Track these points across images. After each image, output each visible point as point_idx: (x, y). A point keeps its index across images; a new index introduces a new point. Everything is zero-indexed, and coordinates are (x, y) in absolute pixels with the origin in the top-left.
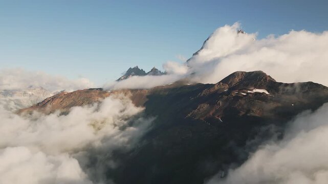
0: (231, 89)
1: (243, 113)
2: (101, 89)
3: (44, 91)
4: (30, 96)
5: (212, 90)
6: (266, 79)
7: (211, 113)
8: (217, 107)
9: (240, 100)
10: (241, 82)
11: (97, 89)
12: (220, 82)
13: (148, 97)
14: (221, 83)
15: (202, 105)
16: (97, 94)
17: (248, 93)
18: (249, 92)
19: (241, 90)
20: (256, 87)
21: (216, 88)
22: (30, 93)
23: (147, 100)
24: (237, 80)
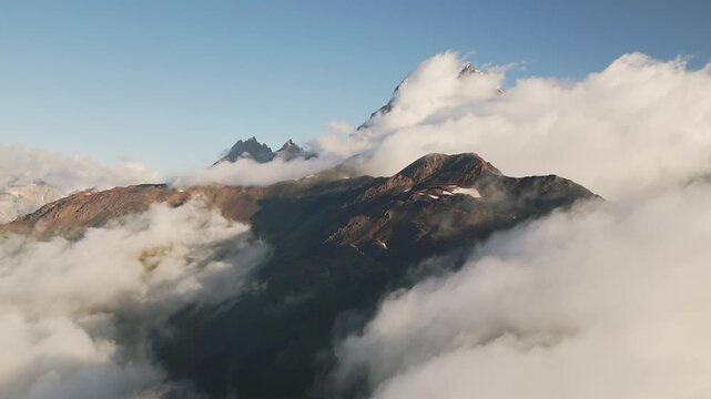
0: (416, 188)
1: (424, 232)
2: (164, 186)
3: (46, 188)
4: (16, 200)
5: (382, 189)
6: (480, 168)
7: (370, 235)
8: (383, 222)
9: (424, 209)
10: (437, 173)
11: (157, 186)
12: (398, 175)
13: (260, 202)
14: (400, 177)
15: (357, 218)
16: (154, 195)
17: (441, 196)
18: (445, 193)
19: (431, 190)
20: (460, 185)
21: (390, 185)
22: (15, 193)
23: (259, 208)
24: (430, 170)
